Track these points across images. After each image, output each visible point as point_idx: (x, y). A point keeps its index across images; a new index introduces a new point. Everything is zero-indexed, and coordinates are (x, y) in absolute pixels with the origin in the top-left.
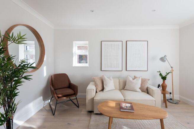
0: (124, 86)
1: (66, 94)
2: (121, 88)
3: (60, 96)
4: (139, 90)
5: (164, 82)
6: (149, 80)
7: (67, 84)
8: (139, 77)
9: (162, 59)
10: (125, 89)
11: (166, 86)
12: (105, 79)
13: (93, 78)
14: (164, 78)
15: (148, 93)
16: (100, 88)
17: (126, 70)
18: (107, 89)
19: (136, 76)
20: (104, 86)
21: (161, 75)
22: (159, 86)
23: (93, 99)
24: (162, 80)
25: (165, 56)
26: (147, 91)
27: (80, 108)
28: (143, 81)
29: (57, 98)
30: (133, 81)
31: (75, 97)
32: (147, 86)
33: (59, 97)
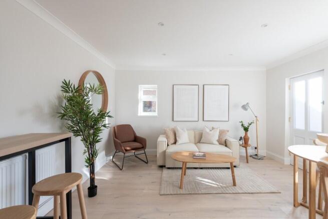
0: (200, 139)
1: (134, 147)
2: (197, 141)
3: (128, 148)
4: (217, 143)
5: (246, 134)
6: (228, 131)
7: (132, 138)
8: (217, 128)
9: (244, 107)
10: (201, 141)
11: (248, 139)
12: (178, 130)
13: (164, 130)
14: (246, 129)
15: (226, 146)
16: (172, 141)
17: (203, 120)
18: (180, 141)
19: (214, 127)
20: (177, 138)
21: (242, 125)
22: (241, 139)
23: (164, 152)
24: (244, 131)
25: (247, 103)
26: (225, 144)
27: (149, 164)
28: (222, 133)
29: (124, 151)
30: (210, 132)
31: (143, 152)
32: (225, 138)
33: (126, 150)
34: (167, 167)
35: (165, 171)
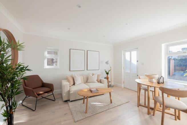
1: (45, 91)
2: (85, 82)
3: (41, 93)
4: (97, 82)
5: (107, 76)
6: (101, 75)
7: (40, 84)
8: (96, 74)
9: (107, 63)
10: (88, 82)
11: (108, 78)
13: (66, 77)
14: (107, 74)
15: (101, 83)
16: (72, 83)
17: (87, 70)
19: (94, 73)
20: (75, 81)
21: (106, 72)
22: (105, 78)
24: (107, 75)
25: (108, 61)
26: (100, 82)
27: (56, 101)
28: (98, 76)
29: (37, 96)
30: (93, 76)
31: (52, 93)
32: (100, 80)
33: (39, 95)
34: (70, 100)
35: (70, 104)
